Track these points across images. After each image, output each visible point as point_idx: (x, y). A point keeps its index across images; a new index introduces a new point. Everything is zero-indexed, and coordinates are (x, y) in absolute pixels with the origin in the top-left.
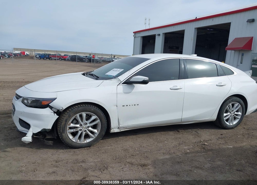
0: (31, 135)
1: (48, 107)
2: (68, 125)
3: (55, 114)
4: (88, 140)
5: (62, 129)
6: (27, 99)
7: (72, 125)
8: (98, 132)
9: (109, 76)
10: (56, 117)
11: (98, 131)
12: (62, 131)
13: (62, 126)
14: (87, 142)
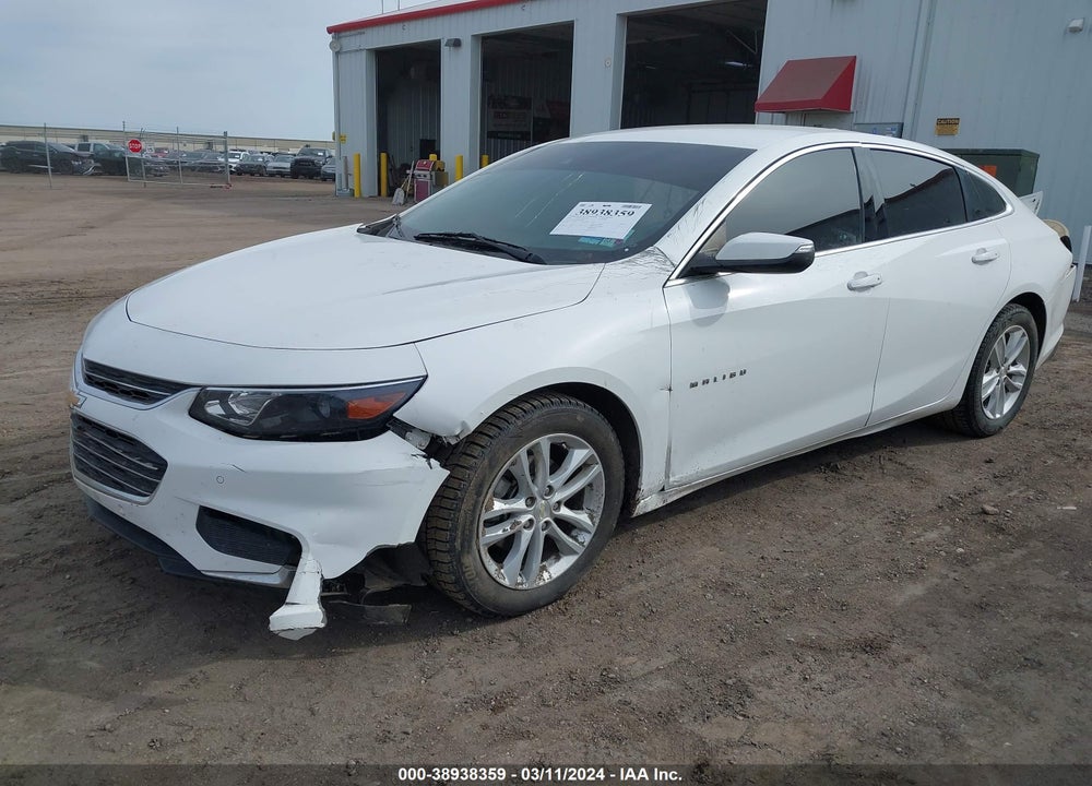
0: (315, 590)
1: (388, 429)
2: (484, 510)
3: (432, 460)
4: (558, 568)
5: (463, 532)
6: (222, 397)
7: (499, 506)
8: (593, 524)
9: (581, 240)
10: (437, 474)
11: (591, 518)
12: (462, 546)
13: (461, 520)
14: (554, 576)
